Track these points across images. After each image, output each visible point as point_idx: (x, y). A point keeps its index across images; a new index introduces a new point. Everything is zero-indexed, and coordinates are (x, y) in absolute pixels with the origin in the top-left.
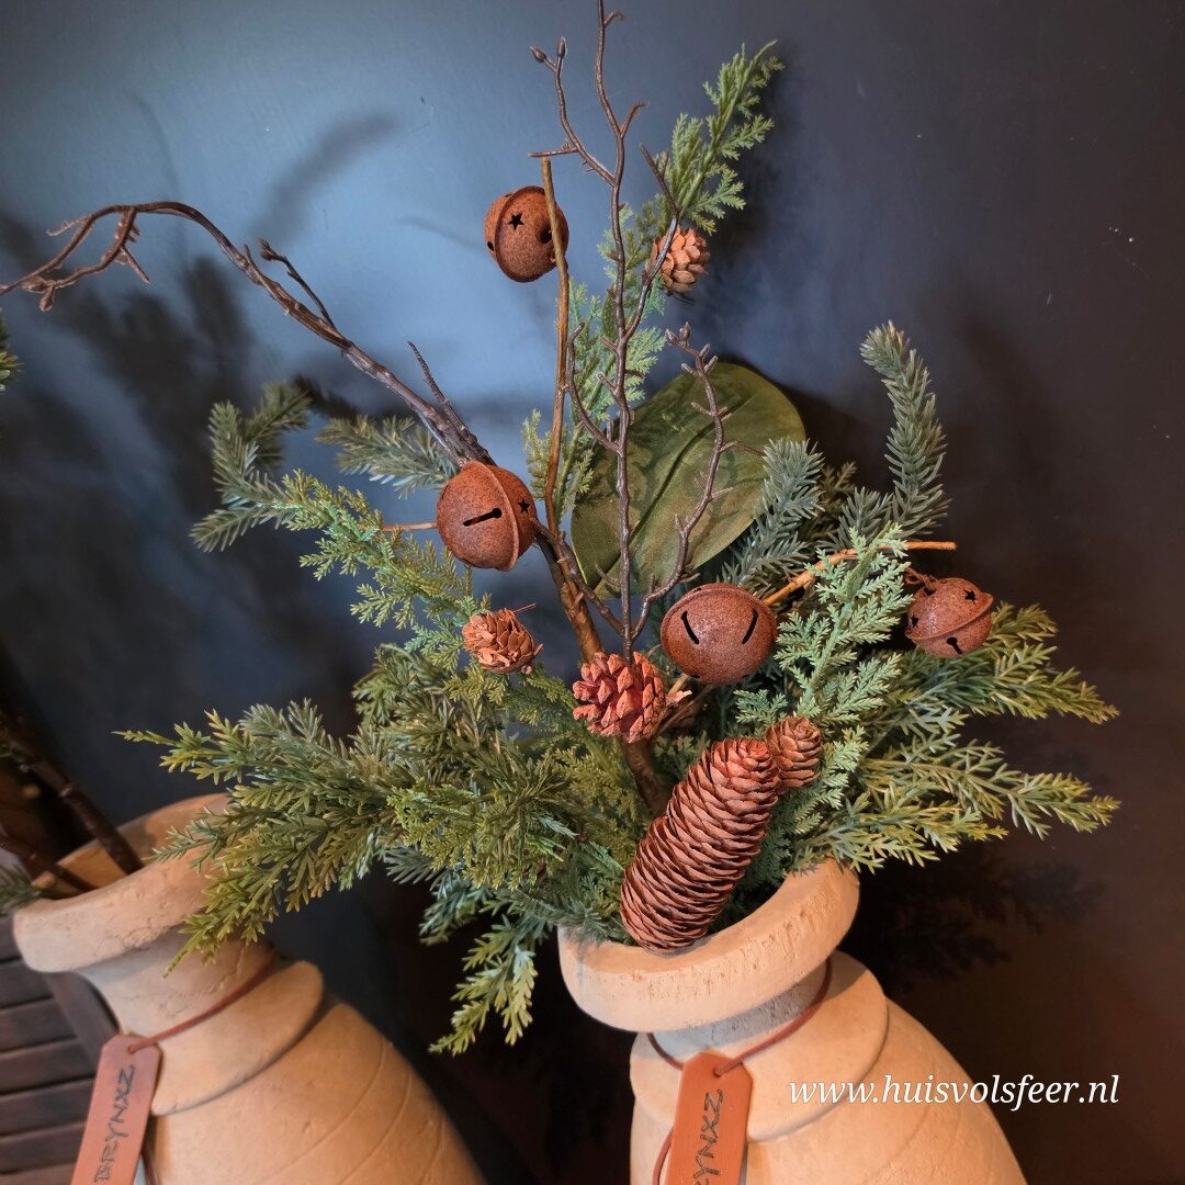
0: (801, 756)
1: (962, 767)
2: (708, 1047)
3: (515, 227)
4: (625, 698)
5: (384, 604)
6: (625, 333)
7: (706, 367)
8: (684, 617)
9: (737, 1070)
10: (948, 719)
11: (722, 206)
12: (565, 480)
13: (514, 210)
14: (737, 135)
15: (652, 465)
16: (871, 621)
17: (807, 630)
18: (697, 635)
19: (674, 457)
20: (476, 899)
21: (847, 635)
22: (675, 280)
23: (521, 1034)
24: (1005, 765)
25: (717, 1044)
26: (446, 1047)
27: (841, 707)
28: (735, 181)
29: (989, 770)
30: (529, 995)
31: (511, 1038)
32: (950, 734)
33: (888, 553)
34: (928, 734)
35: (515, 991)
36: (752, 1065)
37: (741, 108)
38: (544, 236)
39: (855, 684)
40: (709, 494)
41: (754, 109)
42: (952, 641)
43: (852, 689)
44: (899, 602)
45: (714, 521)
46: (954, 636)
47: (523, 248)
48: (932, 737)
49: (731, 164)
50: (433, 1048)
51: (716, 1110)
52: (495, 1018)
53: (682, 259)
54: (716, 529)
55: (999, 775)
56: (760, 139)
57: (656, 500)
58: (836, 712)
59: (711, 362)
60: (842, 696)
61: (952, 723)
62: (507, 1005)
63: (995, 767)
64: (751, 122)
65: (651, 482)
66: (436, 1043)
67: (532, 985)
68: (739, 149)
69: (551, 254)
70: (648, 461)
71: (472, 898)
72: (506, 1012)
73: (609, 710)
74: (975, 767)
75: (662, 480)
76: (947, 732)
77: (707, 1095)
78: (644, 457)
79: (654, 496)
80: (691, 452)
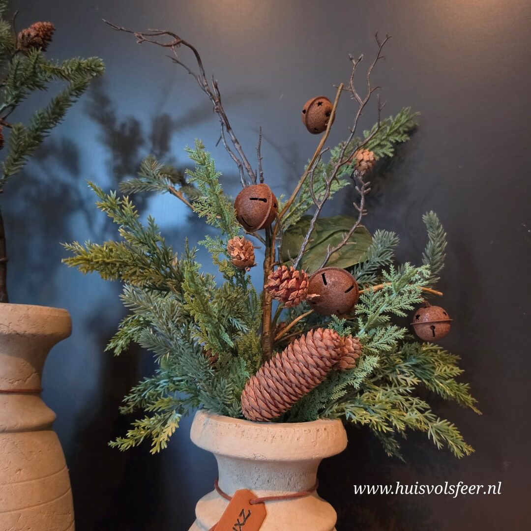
0: (353, 350)
1: (412, 404)
2: (251, 489)
3: (318, 106)
4: (294, 280)
5: (206, 209)
6: (341, 162)
7: (365, 191)
8: (323, 275)
9: (261, 505)
10: (412, 380)
11: (383, 153)
12: (286, 220)
13: (320, 101)
14: (397, 136)
15: (322, 231)
16: (402, 304)
17: (374, 299)
18: (327, 281)
19: (332, 232)
20: (159, 392)
21: (389, 308)
22: (360, 165)
23: (159, 451)
24: (430, 411)
25: (256, 488)
26: (118, 446)
27: (373, 344)
28: (391, 148)
29: (423, 410)
30: (170, 435)
31: (153, 451)
32: (411, 387)
33: (421, 273)
34: (399, 384)
35: (164, 431)
36: (269, 506)
37: (401, 129)
38: (328, 114)
39: (383, 335)
40: (346, 242)
41: (405, 132)
42: (433, 328)
43: (381, 337)
44: (417, 300)
45: (341, 258)
46: (434, 325)
47: (318, 113)
48: (402, 385)
49: (391, 143)
50: (112, 444)
51: (245, 519)
52: (148, 440)
53: (366, 158)
54: (340, 261)
55: (426, 414)
56: (404, 141)
57: (319, 244)
58: (370, 345)
59: (368, 190)
60: (376, 338)
61: (412, 382)
62: (157, 436)
63: (426, 410)
64: (403, 135)
65: (319, 237)
66: (114, 441)
67: (174, 430)
68: (396, 140)
69: (327, 121)
70: (320, 230)
71: (157, 391)
72: (155, 439)
73: (286, 281)
74: (418, 406)
75: (324, 238)
76: (409, 384)
77: (243, 510)
78: (319, 228)
79: (319, 242)
80: (339, 234)
